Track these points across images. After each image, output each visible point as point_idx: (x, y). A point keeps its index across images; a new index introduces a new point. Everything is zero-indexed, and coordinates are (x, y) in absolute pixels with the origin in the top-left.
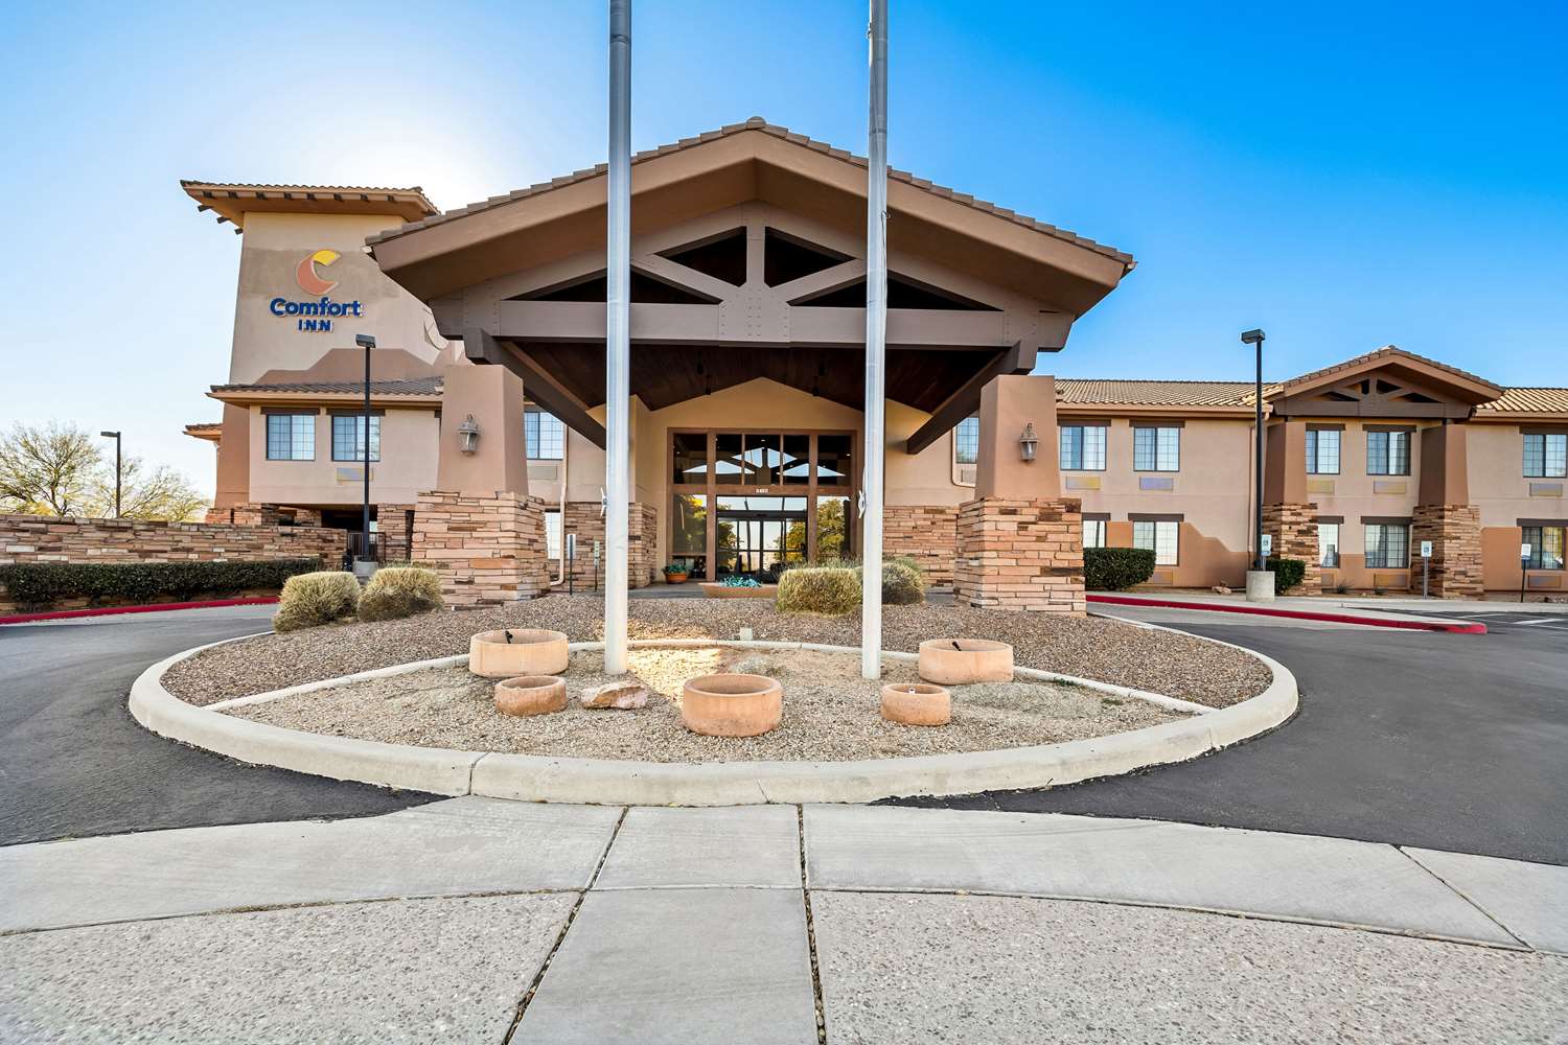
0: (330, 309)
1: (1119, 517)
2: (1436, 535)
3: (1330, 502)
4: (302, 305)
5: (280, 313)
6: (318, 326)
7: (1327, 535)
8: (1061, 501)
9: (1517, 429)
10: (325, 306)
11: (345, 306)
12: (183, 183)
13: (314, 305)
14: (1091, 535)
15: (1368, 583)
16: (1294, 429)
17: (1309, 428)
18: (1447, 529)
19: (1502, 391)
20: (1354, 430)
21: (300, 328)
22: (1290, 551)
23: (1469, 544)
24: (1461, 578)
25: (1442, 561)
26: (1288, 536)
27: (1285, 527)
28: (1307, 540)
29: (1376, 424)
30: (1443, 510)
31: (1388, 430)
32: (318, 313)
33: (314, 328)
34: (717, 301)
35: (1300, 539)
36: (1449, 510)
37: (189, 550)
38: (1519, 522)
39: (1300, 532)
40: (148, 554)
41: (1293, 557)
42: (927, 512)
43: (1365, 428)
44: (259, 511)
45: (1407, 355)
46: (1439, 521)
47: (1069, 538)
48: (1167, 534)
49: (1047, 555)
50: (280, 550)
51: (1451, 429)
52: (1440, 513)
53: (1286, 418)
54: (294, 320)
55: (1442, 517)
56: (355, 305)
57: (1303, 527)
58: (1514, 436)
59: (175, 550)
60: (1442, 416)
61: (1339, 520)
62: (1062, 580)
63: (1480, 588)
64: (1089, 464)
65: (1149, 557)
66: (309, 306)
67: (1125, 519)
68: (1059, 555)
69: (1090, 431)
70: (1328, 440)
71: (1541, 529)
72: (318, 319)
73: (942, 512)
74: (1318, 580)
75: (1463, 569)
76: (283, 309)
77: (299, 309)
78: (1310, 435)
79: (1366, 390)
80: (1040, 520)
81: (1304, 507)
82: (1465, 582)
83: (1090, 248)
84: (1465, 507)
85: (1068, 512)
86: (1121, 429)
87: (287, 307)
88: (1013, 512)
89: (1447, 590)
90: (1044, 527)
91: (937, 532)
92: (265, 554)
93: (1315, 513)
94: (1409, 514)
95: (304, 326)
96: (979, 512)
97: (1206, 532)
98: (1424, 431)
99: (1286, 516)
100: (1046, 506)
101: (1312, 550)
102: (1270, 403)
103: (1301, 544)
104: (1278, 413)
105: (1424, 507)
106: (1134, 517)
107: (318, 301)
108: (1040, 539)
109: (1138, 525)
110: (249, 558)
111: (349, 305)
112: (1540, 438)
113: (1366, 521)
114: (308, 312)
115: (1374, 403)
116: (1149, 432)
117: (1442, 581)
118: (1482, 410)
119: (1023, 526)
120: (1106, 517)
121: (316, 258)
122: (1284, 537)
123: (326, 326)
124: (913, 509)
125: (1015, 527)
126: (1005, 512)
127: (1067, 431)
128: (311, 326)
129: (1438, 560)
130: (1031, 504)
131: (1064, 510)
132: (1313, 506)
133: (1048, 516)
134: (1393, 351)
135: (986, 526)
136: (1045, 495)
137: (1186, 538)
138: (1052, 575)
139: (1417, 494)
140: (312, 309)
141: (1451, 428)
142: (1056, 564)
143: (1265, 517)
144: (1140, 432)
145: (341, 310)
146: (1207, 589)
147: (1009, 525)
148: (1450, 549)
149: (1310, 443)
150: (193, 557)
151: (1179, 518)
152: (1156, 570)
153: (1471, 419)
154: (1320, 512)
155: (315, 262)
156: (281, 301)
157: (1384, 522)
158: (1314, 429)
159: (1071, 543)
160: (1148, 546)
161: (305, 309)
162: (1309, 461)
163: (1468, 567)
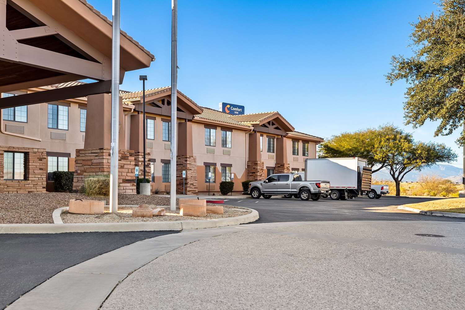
2: (185, 168)
3: (151, 152)
9: (204, 126)
18: (188, 166)
19: (201, 109)
20: (159, 119)
22: (142, 174)
23: (194, 172)
24: (192, 186)
25: (188, 179)
29: (165, 119)
30: (186, 158)
31: (168, 122)
36: (188, 158)
38: (205, 163)
43: (162, 120)
46: (185, 162)
49: (124, 174)
52: (186, 159)
53: (138, 112)
55: (186, 161)
58: (202, 128)
60: (185, 118)
61: (154, 161)
62: (129, 185)
63: (197, 190)
64: (60, 126)
68: (129, 174)
69: (61, 108)
70: (150, 123)
71: (209, 166)
75: (192, 183)
79: (163, 103)
80: (122, 159)
82: (193, 188)
83: (142, 49)
84: (192, 157)
85: (130, 156)
86: (75, 109)
89: (188, 191)
90: (123, 162)
98: (179, 124)
99: (141, 158)
100: (123, 153)
101: (149, 174)
102: (134, 104)
104: (136, 110)
105: (180, 156)
112: (209, 130)
113: (163, 161)
115: (165, 109)
117: (187, 188)
118: (197, 117)
120: (69, 155)
130: (119, 152)
131: (129, 155)
132: (149, 154)
133: (124, 157)
138: (126, 183)
141: (188, 123)
142: (128, 178)
148: (189, 174)
153: (193, 120)
157: (167, 162)
158: (146, 117)
159: (132, 169)
163: (194, 182)
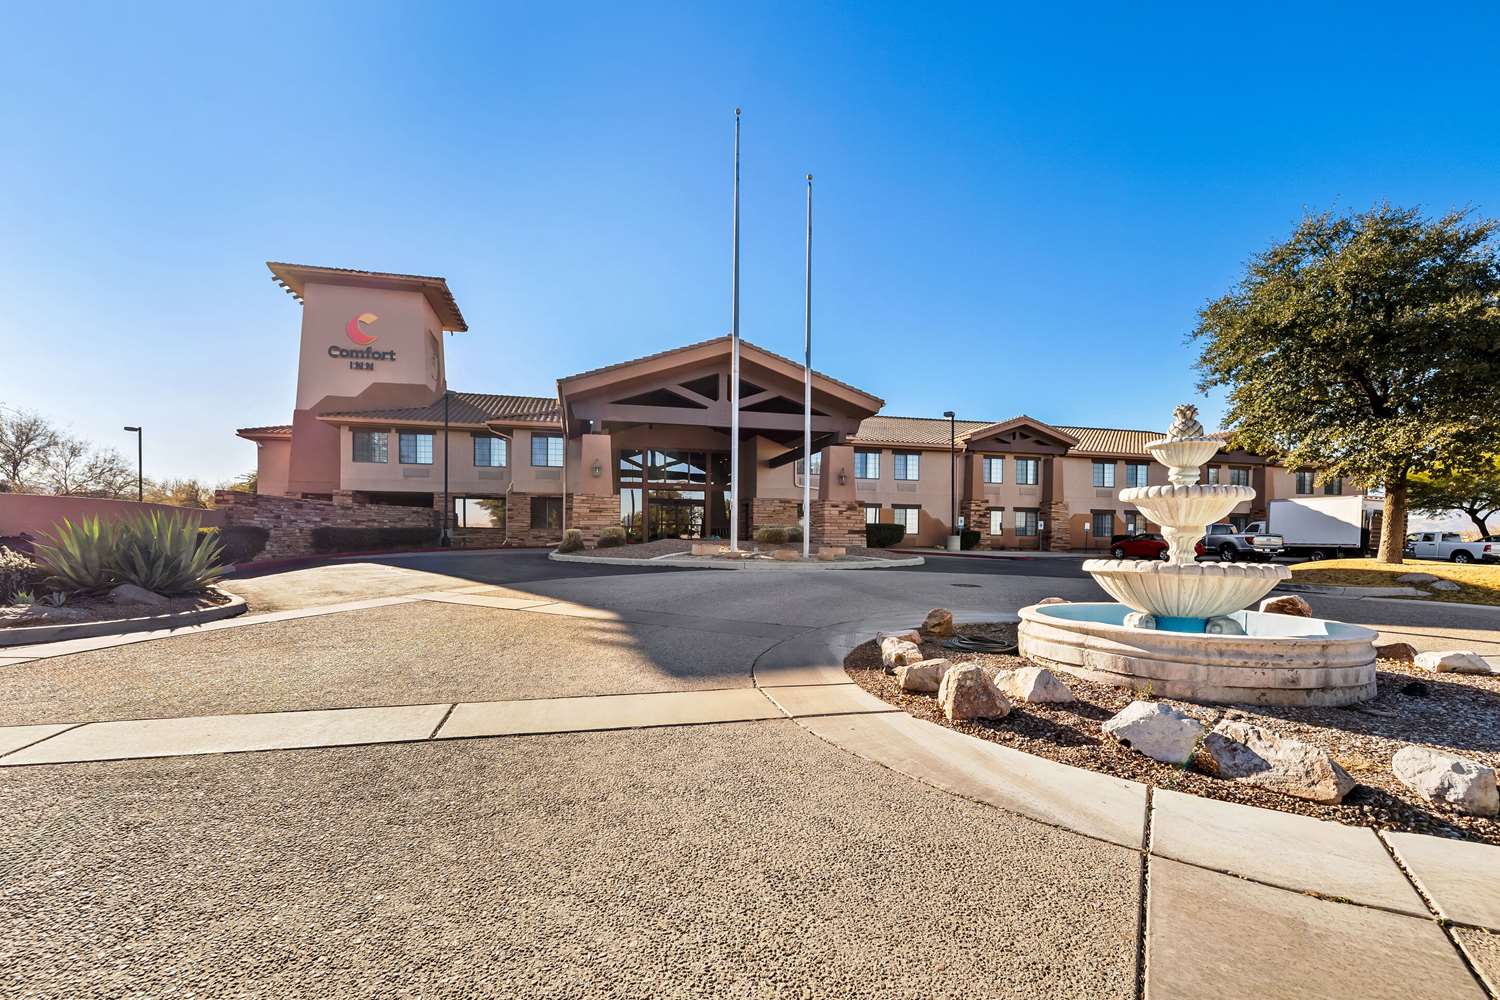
0: (373, 354)
1: (887, 506)
2: (1047, 518)
3: (998, 499)
4: (352, 351)
5: (335, 356)
6: (365, 367)
7: (996, 518)
8: (856, 502)
9: (1090, 460)
10: (369, 353)
11: (385, 354)
12: (268, 264)
13: (361, 352)
14: (871, 516)
15: (1017, 544)
16: (977, 458)
17: (985, 457)
18: (1053, 515)
19: (1078, 441)
20: (1010, 458)
21: (351, 367)
22: (975, 526)
23: (1063, 523)
24: (1059, 541)
25: (1050, 532)
26: (974, 518)
27: (972, 513)
28: (984, 520)
29: (1022, 457)
30: (1052, 504)
31: (1027, 459)
32: (363, 357)
33: (361, 368)
34: (706, 408)
35: (980, 519)
36: (1055, 505)
37: (374, 521)
38: (1092, 511)
39: (981, 516)
40: (358, 522)
41: (976, 529)
42: (781, 501)
43: (1016, 458)
44: (350, 496)
45: (1033, 421)
46: (1049, 510)
47: (860, 518)
48: (912, 514)
49: (851, 525)
50: (412, 521)
51: (1056, 460)
52: (1050, 506)
53: (974, 452)
54: (348, 361)
55: (1051, 508)
56: (392, 354)
57: (981, 513)
58: (1089, 464)
59: (369, 521)
60: (1051, 453)
61: (1002, 509)
62: (856, 536)
63: (1069, 546)
64: (870, 475)
65: (902, 528)
66: (357, 352)
67: (890, 507)
68: (856, 525)
69: (871, 456)
70: (996, 463)
71: (1102, 514)
72: (365, 361)
73: (789, 502)
74: (989, 542)
75: (1058, 537)
76: (337, 353)
77: (349, 354)
78: (988, 461)
79: (1014, 438)
80: (848, 510)
81: (983, 502)
82: (1061, 543)
84: (1062, 503)
86: (888, 455)
87: (341, 353)
88: (837, 506)
89: (1054, 547)
90: (849, 513)
91: (787, 514)
92: (407, 524)
93: (987, 505)
94: (1037, 506)
95: (354, 366)
96: (822, 506)
97: (933, 515)
98: (1045, 461)
99: (973, 507)
100: (850, 504)
101: (987, 526)
102: (966, 443)
103: (980, 522)
104: (971, 449)
105: (1044, 503)
106: (895, 506)
107: (365, 349)
108: (848, 518)
109: (897, 511)
110: (399, 525)
111: (387, 353)
112: (1101, 465)
113: (1017, 509)
114: (357, 357)
115: (1018, 444)
116: (902, 457)
117: (1049, 542)
118: (1069, 451)
119: (841, 512)
120: (879, 506)
121: (361, 318)
122: (972, 519)
123: (370, 367)
124: (773, 500)
125: (837, 513)
126: (833, 506)
127: (858, 455)
128: (359, 366)
129: (1048, 530)
130: (844, 503)
131: (857, 506)
132: (987, 501)
133: (851, 508)
134: (1025, 418)
135: (826, 512)
136: (849, 499)
137: (923, 519)
138: (852, 534)
139: (1041, 495)
140: (360, 355)
142: (854, 530)
143: (964, 507)
144: (898, 457)
145: (382, 356)
146: (932, 547)
147: (835, 511)
148: (1054, 525)
149: (987, 466)
150: (376, 524)
151: (918, 507)
152: (905, 536)
153: (1065, 456)
154: (990, 505)
155: (361, 321)
156: (335, 348)
157: (1026, 510)
158: (990, 458)
159: (862, 520)
160: (903, 523)
161: (354, 355)
162: (987, 475)
163: (1063, 535)
